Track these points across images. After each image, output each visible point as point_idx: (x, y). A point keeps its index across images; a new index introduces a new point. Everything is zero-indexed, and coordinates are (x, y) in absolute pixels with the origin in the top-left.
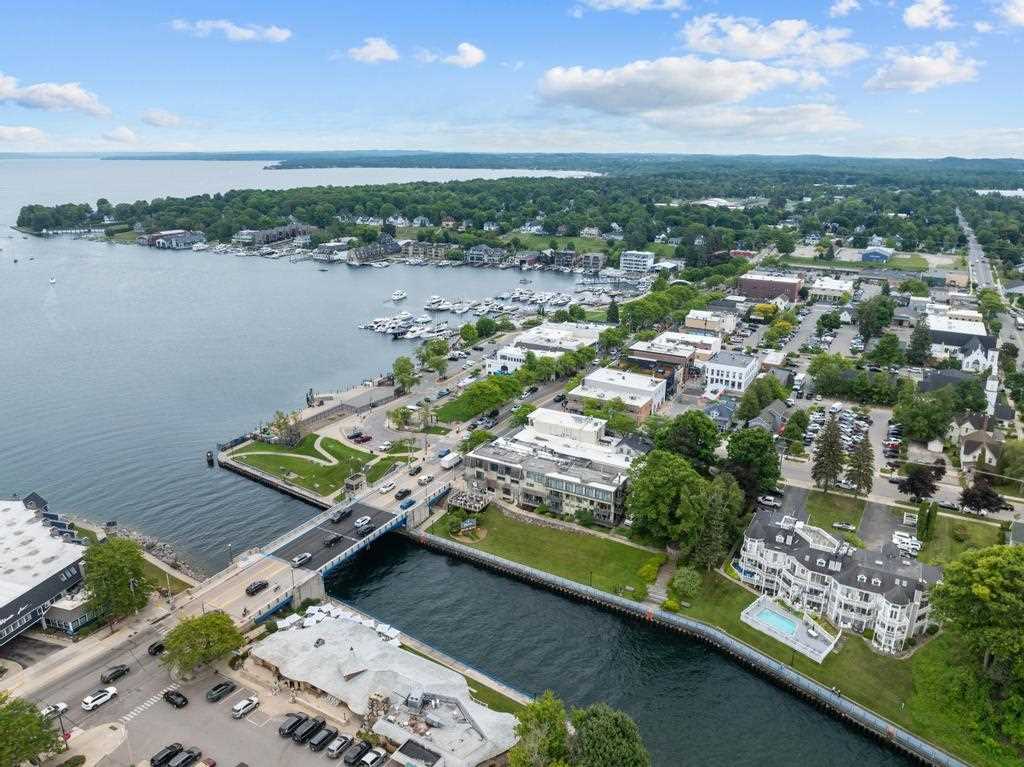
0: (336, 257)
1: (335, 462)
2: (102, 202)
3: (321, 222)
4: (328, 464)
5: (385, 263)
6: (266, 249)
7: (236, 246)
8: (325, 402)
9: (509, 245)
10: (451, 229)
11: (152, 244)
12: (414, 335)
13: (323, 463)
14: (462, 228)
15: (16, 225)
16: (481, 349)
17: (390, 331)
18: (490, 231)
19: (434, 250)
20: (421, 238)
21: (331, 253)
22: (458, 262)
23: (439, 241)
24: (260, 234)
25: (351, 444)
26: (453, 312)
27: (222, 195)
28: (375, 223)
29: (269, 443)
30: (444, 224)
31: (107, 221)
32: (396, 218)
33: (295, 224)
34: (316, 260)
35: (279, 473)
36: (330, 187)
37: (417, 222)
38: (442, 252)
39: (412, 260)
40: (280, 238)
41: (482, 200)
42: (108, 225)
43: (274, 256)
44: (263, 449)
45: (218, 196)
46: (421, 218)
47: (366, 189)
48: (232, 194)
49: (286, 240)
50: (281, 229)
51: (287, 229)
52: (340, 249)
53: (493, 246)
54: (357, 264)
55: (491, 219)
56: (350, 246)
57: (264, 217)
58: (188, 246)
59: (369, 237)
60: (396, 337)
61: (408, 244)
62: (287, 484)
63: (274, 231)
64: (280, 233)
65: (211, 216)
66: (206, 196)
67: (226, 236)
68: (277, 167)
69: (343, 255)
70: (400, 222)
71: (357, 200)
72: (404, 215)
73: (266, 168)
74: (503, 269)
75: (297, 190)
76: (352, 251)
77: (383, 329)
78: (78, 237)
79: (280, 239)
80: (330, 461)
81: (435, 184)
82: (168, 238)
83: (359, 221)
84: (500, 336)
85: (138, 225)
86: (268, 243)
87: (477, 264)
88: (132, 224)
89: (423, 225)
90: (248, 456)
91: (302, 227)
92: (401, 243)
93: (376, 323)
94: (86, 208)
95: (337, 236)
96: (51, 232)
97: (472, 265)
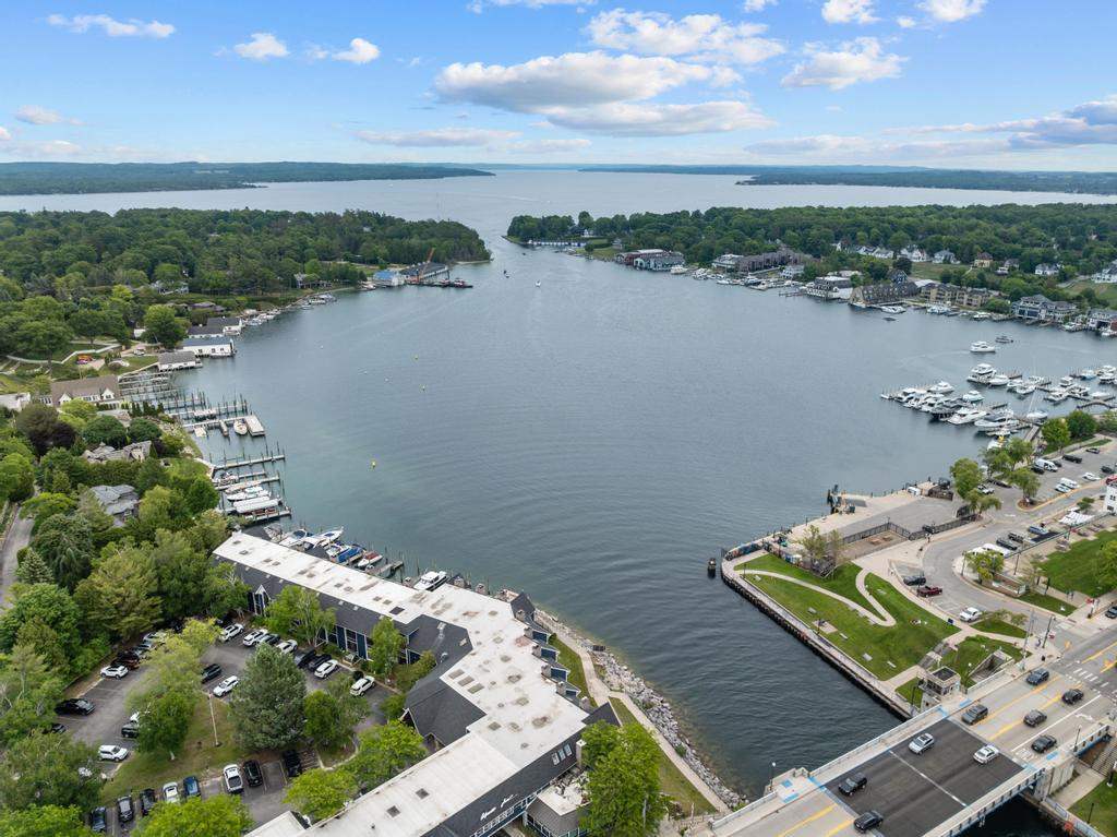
0: (835, 295)
1: (891, 622)
2: (584, 215)
3: (814, 249)
4: (881, 623)
5: (900, 308)
6: (751, 278)
7: (716, 271)
8: (857, 509)
9: (1078, 298)
10: (988, 270)
11: (630, 263)
12: (964, 420)
13: (874, 619)
14: (1004, 269)
15: (506, 234)
16: (1078, 461)
17: (925, 408)
18: (1044, 277)
19: (966, 296)
20: (945, 279)
21: (831, 289)
22: (1001, 316)
23: (972, 284)
24: (746, 260)
25: (910, 594)
26: (1011, 391)
27: (703, 212)
28: (882, 255)
29: (788, 560)
30: (977, 262)
31: (587, 235)
32: (911, 251)
33: (784, 251)
34: (810, 296)
35: (807, 617)
36: (821, 208)
37: (939, 258)
38: (977, 300)
39: (935, 308)
40: (767, 265)
41: (1024, 232)
42: (588, 239)
43: (761, 287)
44: (781, 572)
45: (697, 214)
46: (946, 253)
47: (867, 211)
48: (713, 213)
49: (773, 268)
50: (770, 256)
51: (776, 256)
52: (842, 285)
53: (1055, 297)
54: (864, 306)
55: (1048, 260)
56: (853, 282)
57: (749, 241)
58: (666, 268)
59: (877, 273)
60: (935, 419)
61: (930, 286)
62: (821, 639)
63: (762, 258)
64: (768, 260)
65: (690, 235)
66: (685, 213)
67: (705, 258)
68: (750, 183)
69: (846, 293)
70: (917, 256)
71: (859, 225)
72: (921, 248)
73: (738, 183)
74: (1070, 331)
75: (785, 210)
76: (859, 290)
77: (916, 404)
78: (559, 250)
79: (766, 267)
80: (883, 619)
81: (951, 208)
82: (647, 258)
83: (862, 252)
84: (1101, 443)
85: (618, 241)
86: (753, 271)
87: (1028, 321)
88: (611, 240)
89: (947, 261)
90: (762, 577)
91: (794, 255)
92: (920, 283)
93: (906, 394)
94: (569, 220)
95: (837, 269)
96: (535, 243)
97: (1020, 320)
